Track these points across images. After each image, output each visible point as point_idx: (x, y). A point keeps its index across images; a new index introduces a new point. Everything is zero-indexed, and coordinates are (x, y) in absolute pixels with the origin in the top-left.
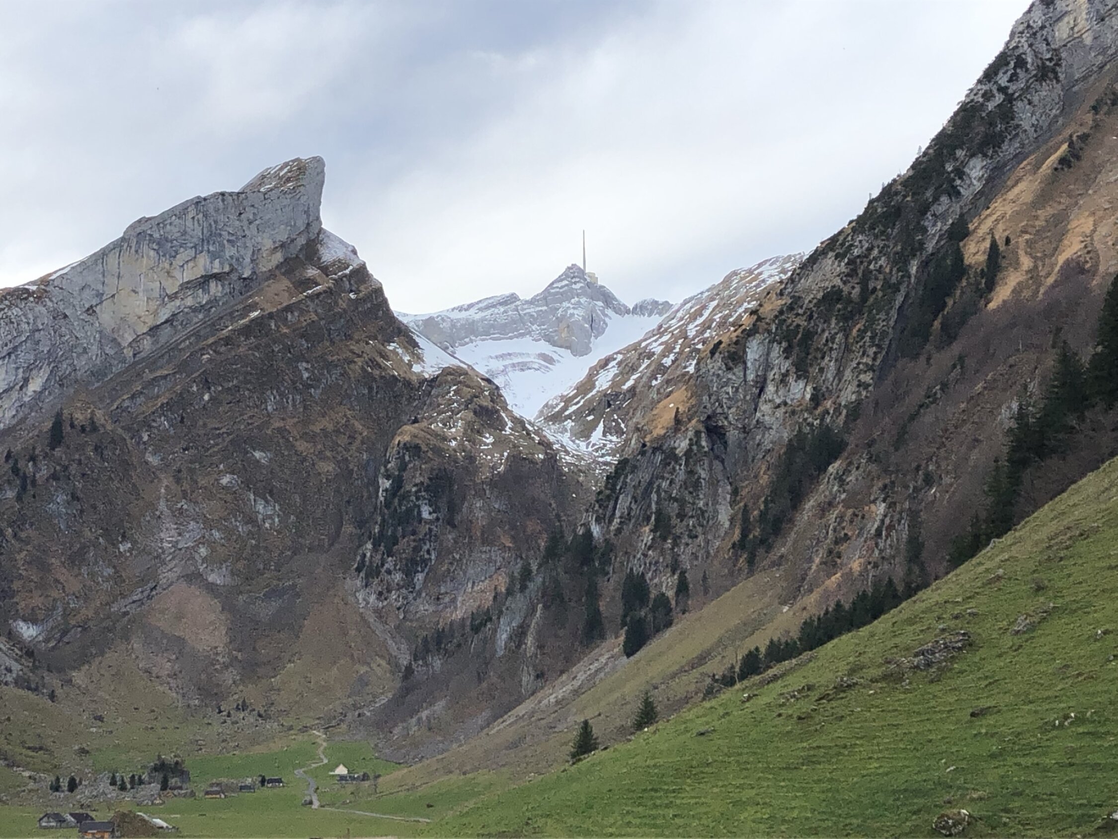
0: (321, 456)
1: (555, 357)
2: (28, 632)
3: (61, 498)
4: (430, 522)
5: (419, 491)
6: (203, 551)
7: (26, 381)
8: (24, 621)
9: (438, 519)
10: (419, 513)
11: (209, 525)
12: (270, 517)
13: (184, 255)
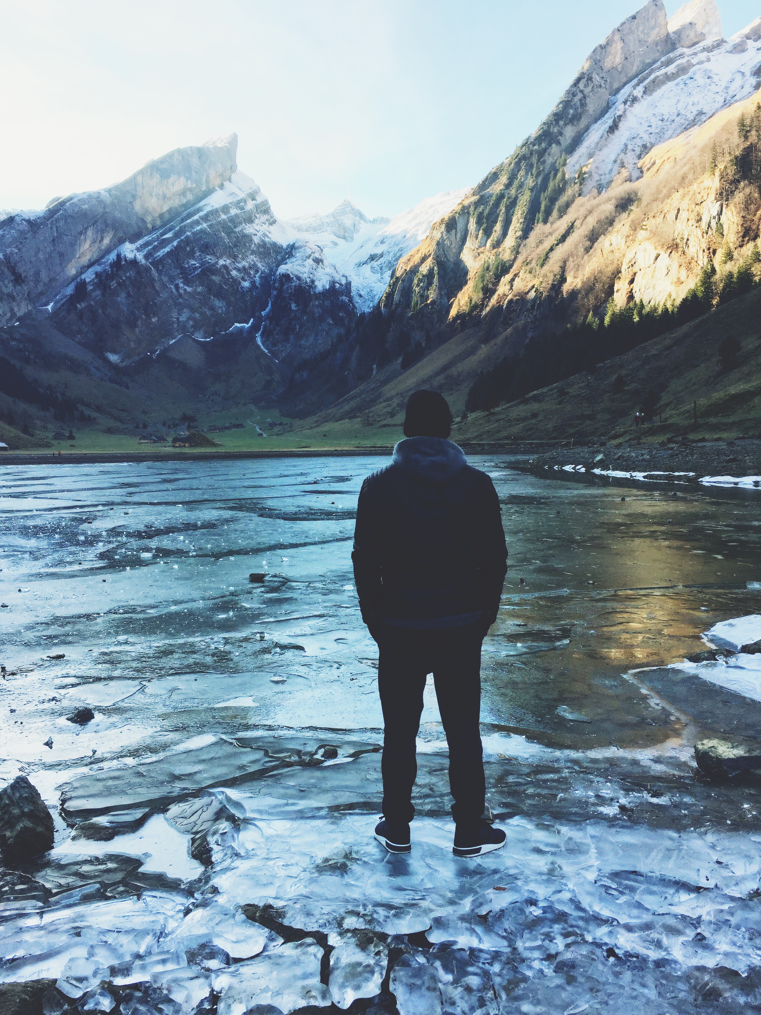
0: (243, 279)
1: (338, 242)
2: (113, 358)
3: (123, 295)
4: (296, 311)
5: (290, 296)
6: (191, 323)
7: (102, 239)
8: (111, 352)
9: (299, 310)
10: (291, 307)
11: (193, 310)
12: (221, 307)
13: (173, 178)
